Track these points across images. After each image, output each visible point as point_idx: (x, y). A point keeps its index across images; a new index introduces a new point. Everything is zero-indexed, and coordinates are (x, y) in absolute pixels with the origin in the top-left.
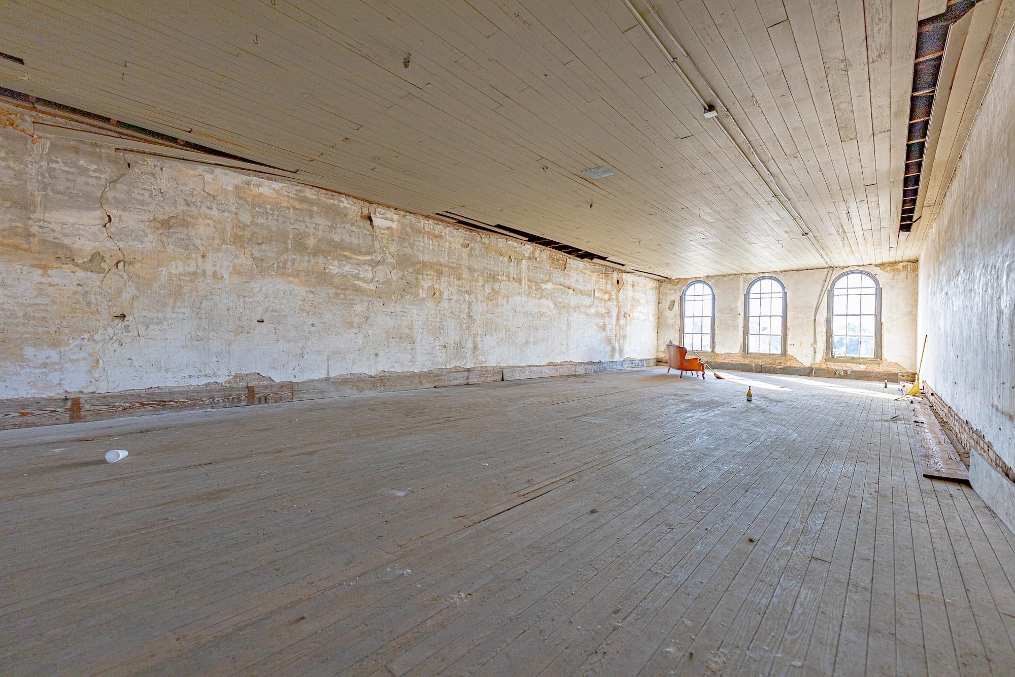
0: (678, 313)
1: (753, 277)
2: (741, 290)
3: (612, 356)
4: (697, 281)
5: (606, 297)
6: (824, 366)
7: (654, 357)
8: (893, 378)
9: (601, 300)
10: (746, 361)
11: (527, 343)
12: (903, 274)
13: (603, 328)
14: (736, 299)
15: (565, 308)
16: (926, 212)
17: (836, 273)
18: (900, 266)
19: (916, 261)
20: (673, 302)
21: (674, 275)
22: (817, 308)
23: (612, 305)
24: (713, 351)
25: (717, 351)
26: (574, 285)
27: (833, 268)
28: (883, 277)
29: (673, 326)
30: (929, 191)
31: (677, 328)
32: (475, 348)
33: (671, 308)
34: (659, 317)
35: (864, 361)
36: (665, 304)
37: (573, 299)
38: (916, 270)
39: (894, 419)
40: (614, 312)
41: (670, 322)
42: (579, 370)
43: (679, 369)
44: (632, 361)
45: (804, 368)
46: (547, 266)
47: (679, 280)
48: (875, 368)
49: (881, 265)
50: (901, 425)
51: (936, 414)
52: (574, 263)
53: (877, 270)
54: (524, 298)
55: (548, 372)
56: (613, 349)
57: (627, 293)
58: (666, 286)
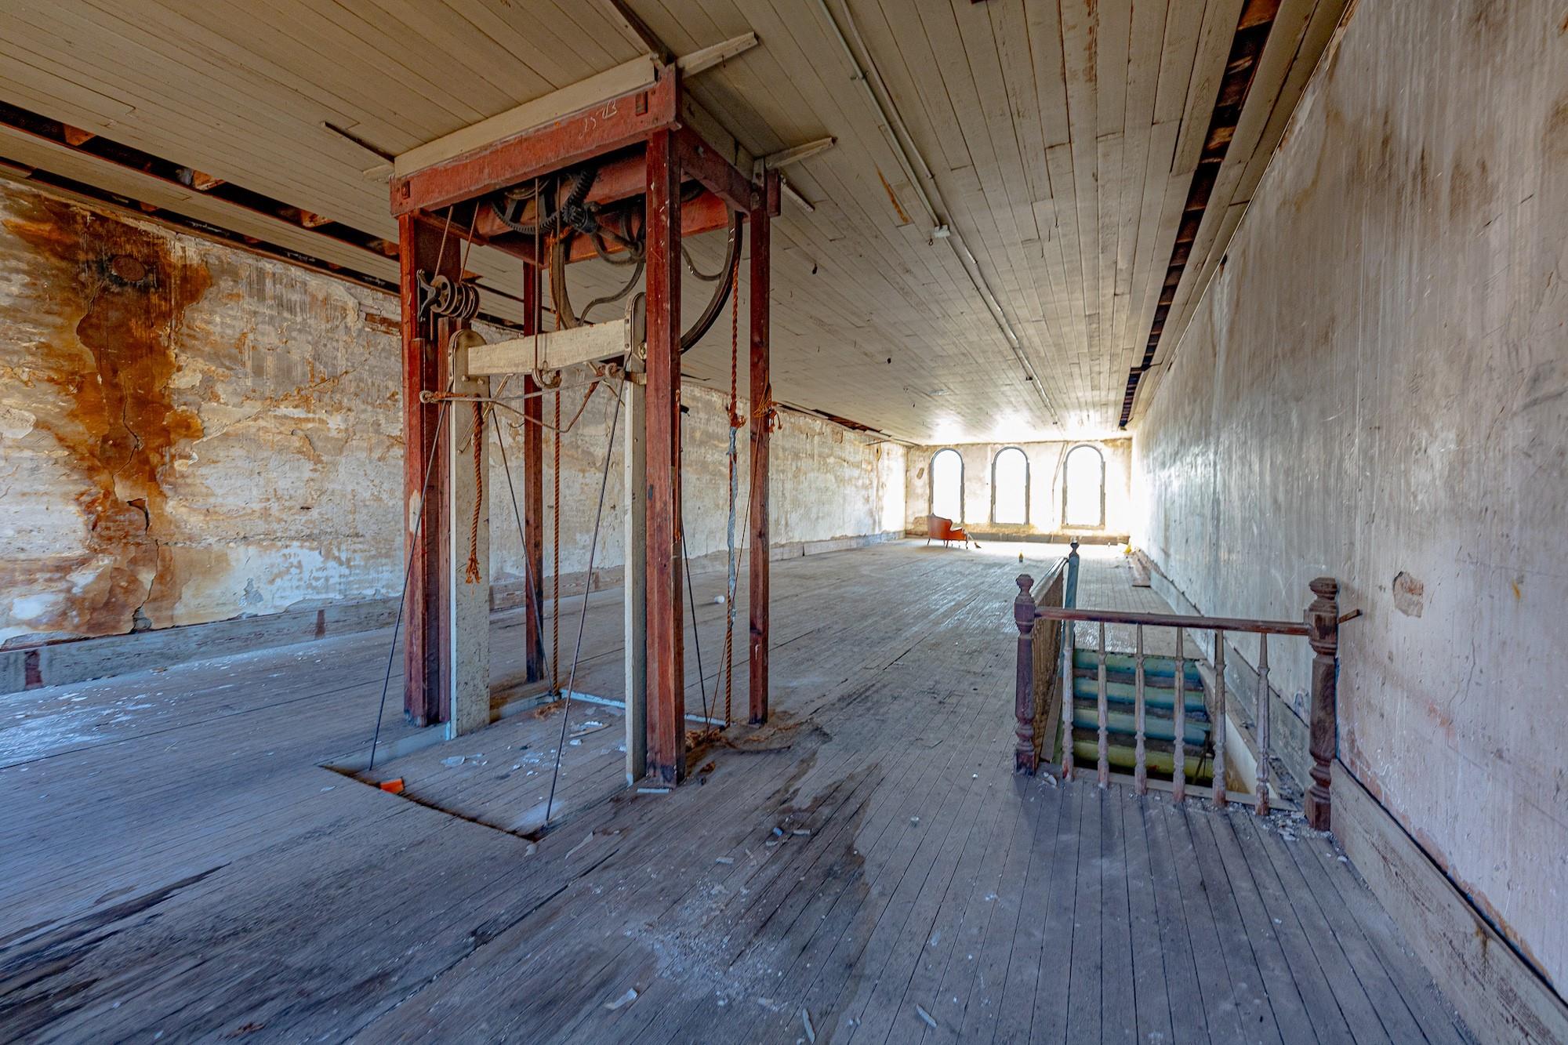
0: (927, 481)
1: (1000, 447)
2: (989, 459)
3: (874, 529)
4: (946, 448)
5: (869, 468)
6: (1060, 533)
7: (902, 529)
8: (1113, 541)
9: (866, 471)
10: (994, 531)
11: (818, 518)
12: (1121, 450)
13: (867, 500)
14: (984, 467)
15: (840, 480)
16: (1136, 417)
17: (1070, 447)
18: (1119, 443)
19: (1130, 439)
20: (922, 470)
21: (923, 442)
22: (1055, 479)
23: (873, 475)
24: (962, 521)
25: (966, 521)
26: (847, 458)
27: (1068, 442)
28: (1107, 451)
29: (922, 496)
30: (1137, 408)
31: (927, 497)
32: (787, 523)
33: (920, 476)
34: (908, 486)
35: (1092, 528)
36: (914, 472)
37: (848, 472)
38: (1130, 446)
39: (1117, 567)
40: (875, 484)
41: (919, 491)
42: (854, 544)
43: (944, 539)
44: (888, 533)
45: (1044, 536)
46: (830, 441)
47: (928, 447)
48: (1100, 534)
49: (1105, 441)
50: (1121, 570)
51: (1141, 563)
52: (849, 435)
53: (1100, 446)
54: (816, 474)
55: (833, 546)
56: (874, 521)
57: (885, 462)
58: (915, 453)
